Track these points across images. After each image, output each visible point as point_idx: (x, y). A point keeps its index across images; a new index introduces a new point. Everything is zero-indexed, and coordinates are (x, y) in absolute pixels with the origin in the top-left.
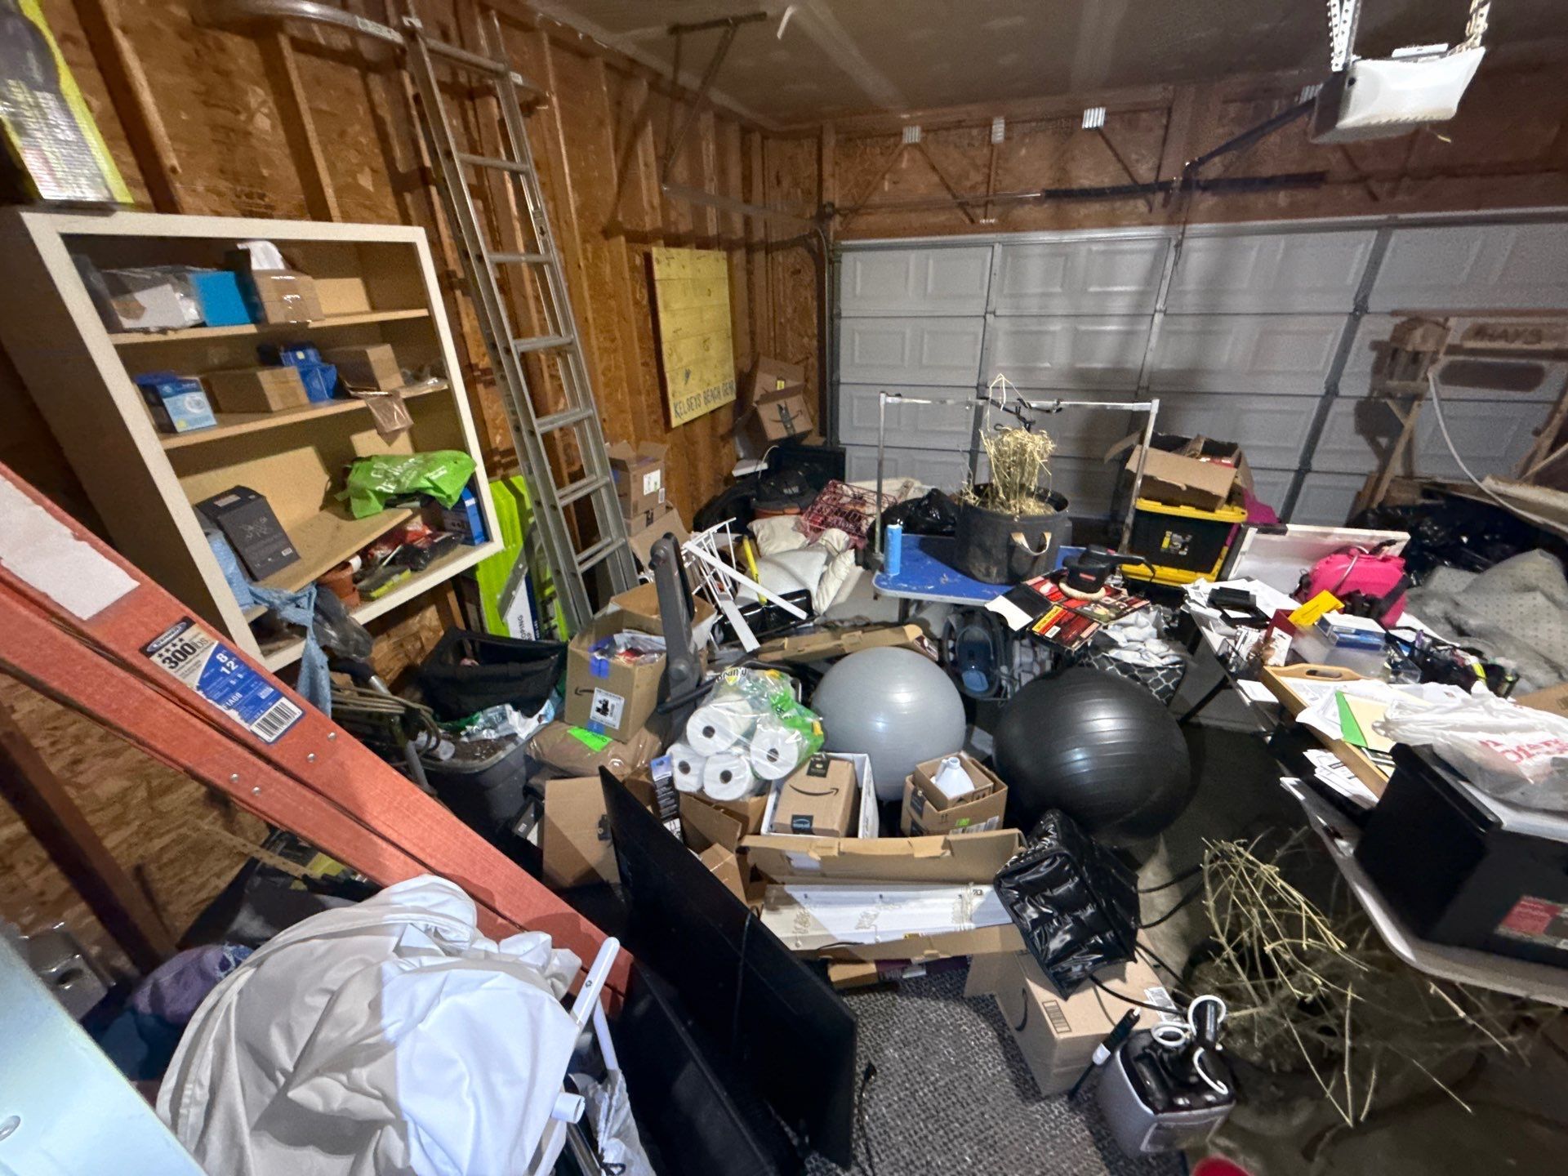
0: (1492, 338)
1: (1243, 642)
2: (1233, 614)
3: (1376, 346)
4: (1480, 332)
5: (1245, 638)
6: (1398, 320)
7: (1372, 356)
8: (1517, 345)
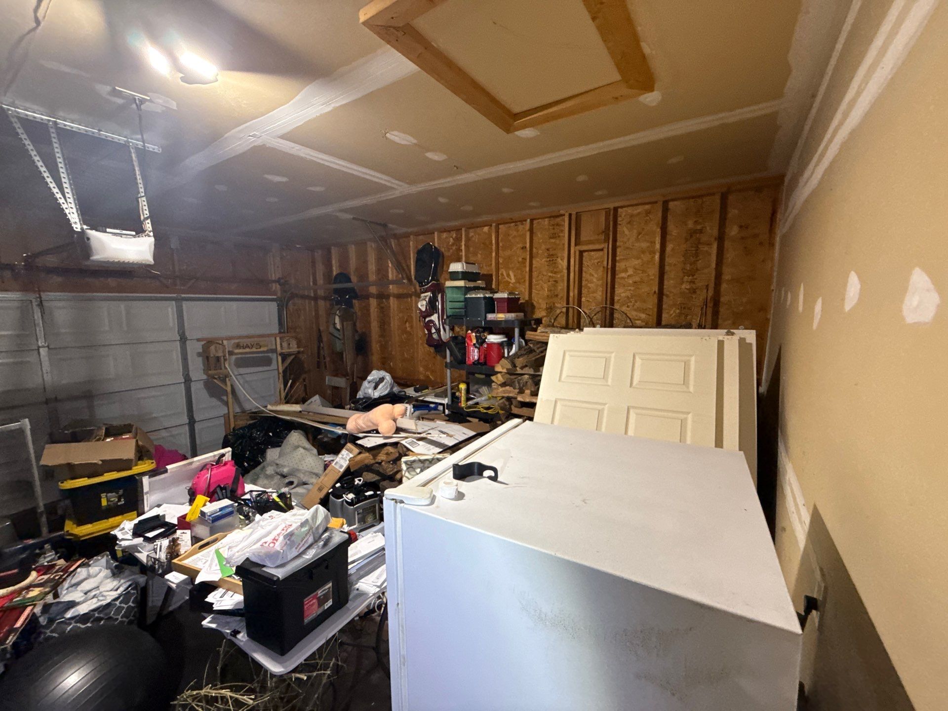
0: (244, 348)
1: (160, 551)
2: (151, 535)
3: (199, 355)
4: (238, 346)
5: (161, 546)
6: (203, 343)
7: (200, 360)
8: (254, 350)
